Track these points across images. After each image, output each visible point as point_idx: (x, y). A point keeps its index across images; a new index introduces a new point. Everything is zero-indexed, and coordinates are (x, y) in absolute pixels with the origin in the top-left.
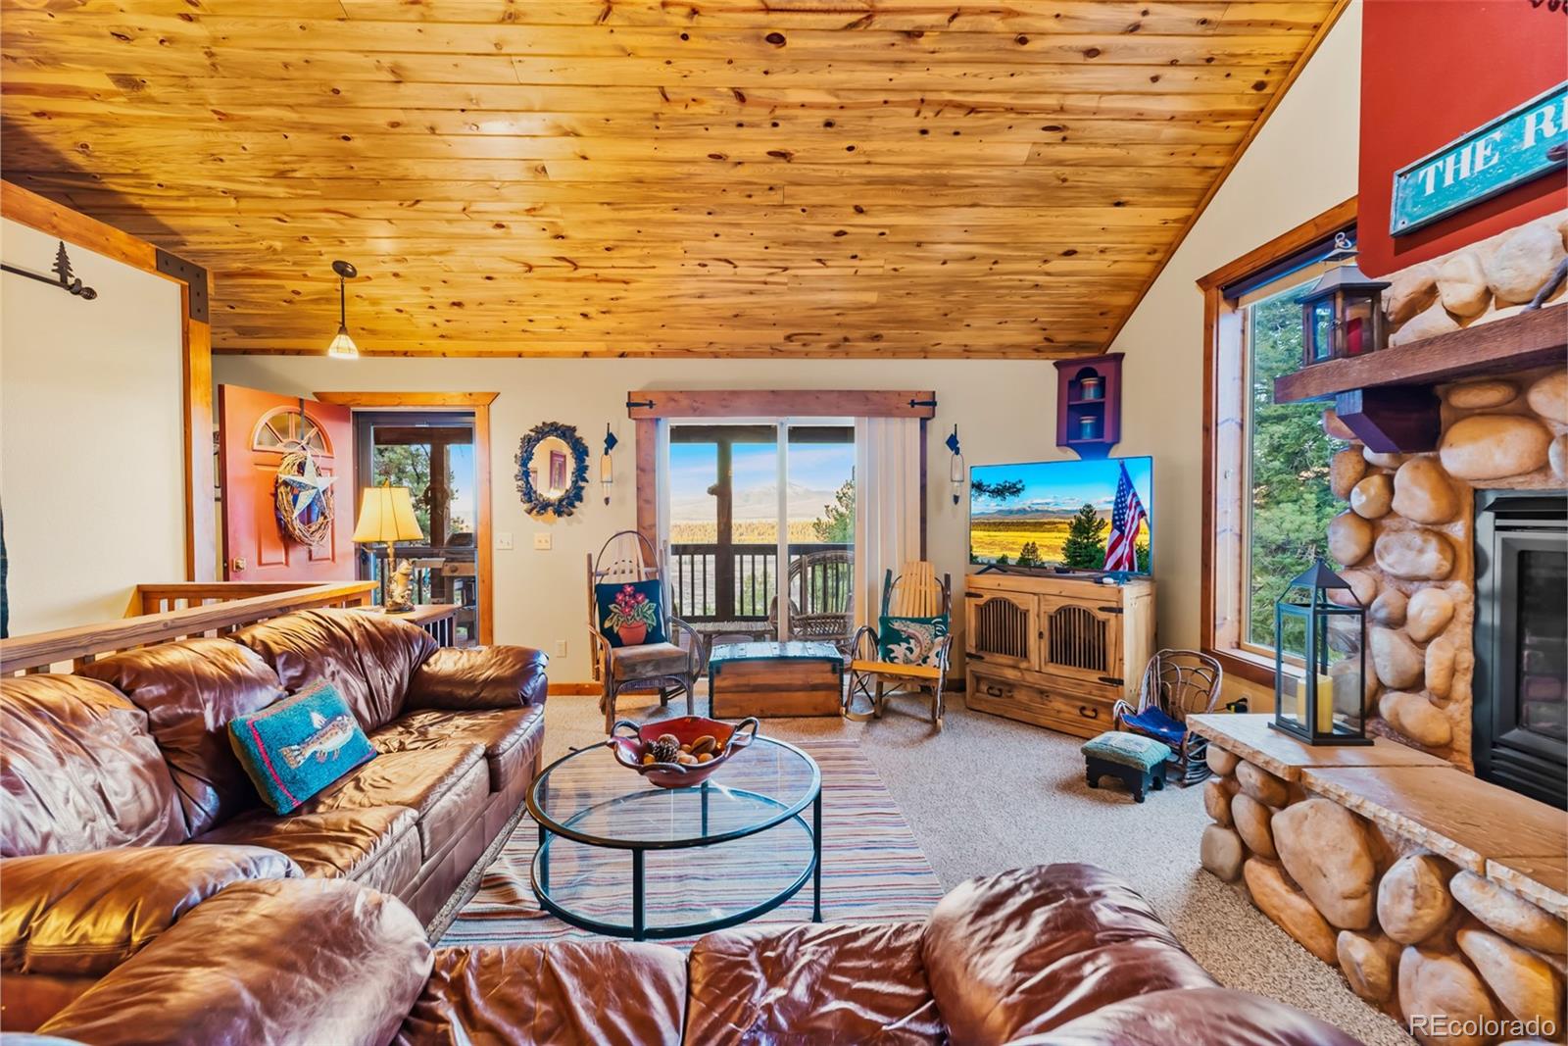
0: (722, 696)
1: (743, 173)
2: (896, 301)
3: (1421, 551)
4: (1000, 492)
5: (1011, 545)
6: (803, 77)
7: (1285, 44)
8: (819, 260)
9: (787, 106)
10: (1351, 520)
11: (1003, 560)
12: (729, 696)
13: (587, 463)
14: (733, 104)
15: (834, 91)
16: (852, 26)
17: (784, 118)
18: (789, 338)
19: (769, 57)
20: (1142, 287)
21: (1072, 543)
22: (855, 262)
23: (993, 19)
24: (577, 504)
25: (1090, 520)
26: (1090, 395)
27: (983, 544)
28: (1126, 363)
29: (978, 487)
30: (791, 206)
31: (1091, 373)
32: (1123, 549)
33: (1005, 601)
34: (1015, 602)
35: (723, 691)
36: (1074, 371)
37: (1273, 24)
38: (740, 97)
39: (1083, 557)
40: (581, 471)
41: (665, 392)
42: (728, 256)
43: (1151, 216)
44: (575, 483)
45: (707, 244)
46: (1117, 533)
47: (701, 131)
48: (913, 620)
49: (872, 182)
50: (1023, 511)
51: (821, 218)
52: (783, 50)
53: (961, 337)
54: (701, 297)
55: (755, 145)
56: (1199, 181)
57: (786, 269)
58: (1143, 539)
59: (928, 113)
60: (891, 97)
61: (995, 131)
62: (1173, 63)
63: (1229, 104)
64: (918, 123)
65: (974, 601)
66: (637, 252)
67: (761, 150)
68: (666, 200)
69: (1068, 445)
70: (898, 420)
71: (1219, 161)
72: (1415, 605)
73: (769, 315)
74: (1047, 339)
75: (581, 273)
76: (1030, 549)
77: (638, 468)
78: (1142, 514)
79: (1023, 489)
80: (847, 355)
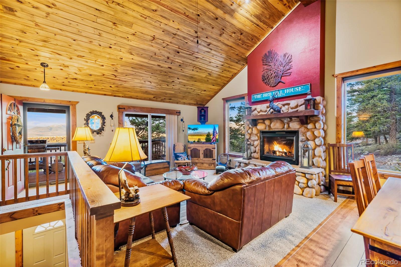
0: (147, 172)
1: (162, 69)
2: (177, 94)
3: (256, 137)
4: (194, 129)
5: (196, 138)
6: (180, 58)
7: (236, 71)
8: (167, 85)
9: (175, 61)
10: (248, 134)
11: (194, 141)
12: (149, 171)
13: (105, 121)
14: (166, 59)
15: (183, 61)
16: (190, 54)
17: (174, 63)
18: (154, 97)
19: (176, 54)
20: (212, 97)
21: (206, 138)
22: (173, 86)
23: (208, 59)
24: (102, 131)
25: (209, 134)
26: (203, 113)
27: (190, 139)
28: (209, 108)
29: (190, 128)
30: (167, 76)
31: (203, 109)
32: (214, 139)
33: (196, 148)
34: (198, 148)
35: (148, 171)
36: (201, 109)
37: (236, 69)
38: (168, 58)
39: (208, 140)
40: (103, 123)
41: (128, 106)
42: (150, 81)
43: (216, 88)
44: (102, 126)
45: (148, 78)
46: (213, 136)
47: (159, 61)
48: (180, 153)
49: (182, 75)
50: (198, 133)
51: (171, 78)
52: (178, 54)
53: (184, 101)
54: (141, 87)
55: (166, 65)
56: (223, 84)
57: (160, 85)
58: (217, 137)
59: (195, 68)
60: (190, 64)
61: (202, 72)
62: (225, 70)
63: (229, 76)
64: (193, 69)
65: (190, 149)
66: (133, 77)
67: (167, 66)
68: (144, 70)
69: (199, 122)
70: (174, 115)
71: (226, 82)
72: (255, 143)
73: (153, 92)
74: (197, 103)
75: (116, 78)
76: (199, 139)
77: (119, 123)
78: (217, 133)
79: (198, 129)
80: (164, 102)
